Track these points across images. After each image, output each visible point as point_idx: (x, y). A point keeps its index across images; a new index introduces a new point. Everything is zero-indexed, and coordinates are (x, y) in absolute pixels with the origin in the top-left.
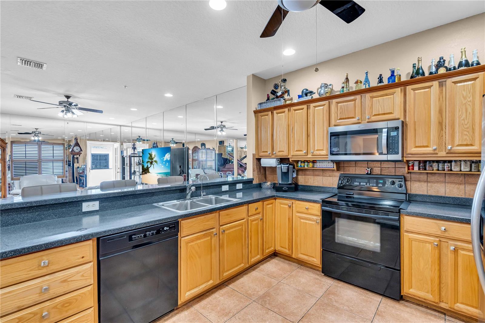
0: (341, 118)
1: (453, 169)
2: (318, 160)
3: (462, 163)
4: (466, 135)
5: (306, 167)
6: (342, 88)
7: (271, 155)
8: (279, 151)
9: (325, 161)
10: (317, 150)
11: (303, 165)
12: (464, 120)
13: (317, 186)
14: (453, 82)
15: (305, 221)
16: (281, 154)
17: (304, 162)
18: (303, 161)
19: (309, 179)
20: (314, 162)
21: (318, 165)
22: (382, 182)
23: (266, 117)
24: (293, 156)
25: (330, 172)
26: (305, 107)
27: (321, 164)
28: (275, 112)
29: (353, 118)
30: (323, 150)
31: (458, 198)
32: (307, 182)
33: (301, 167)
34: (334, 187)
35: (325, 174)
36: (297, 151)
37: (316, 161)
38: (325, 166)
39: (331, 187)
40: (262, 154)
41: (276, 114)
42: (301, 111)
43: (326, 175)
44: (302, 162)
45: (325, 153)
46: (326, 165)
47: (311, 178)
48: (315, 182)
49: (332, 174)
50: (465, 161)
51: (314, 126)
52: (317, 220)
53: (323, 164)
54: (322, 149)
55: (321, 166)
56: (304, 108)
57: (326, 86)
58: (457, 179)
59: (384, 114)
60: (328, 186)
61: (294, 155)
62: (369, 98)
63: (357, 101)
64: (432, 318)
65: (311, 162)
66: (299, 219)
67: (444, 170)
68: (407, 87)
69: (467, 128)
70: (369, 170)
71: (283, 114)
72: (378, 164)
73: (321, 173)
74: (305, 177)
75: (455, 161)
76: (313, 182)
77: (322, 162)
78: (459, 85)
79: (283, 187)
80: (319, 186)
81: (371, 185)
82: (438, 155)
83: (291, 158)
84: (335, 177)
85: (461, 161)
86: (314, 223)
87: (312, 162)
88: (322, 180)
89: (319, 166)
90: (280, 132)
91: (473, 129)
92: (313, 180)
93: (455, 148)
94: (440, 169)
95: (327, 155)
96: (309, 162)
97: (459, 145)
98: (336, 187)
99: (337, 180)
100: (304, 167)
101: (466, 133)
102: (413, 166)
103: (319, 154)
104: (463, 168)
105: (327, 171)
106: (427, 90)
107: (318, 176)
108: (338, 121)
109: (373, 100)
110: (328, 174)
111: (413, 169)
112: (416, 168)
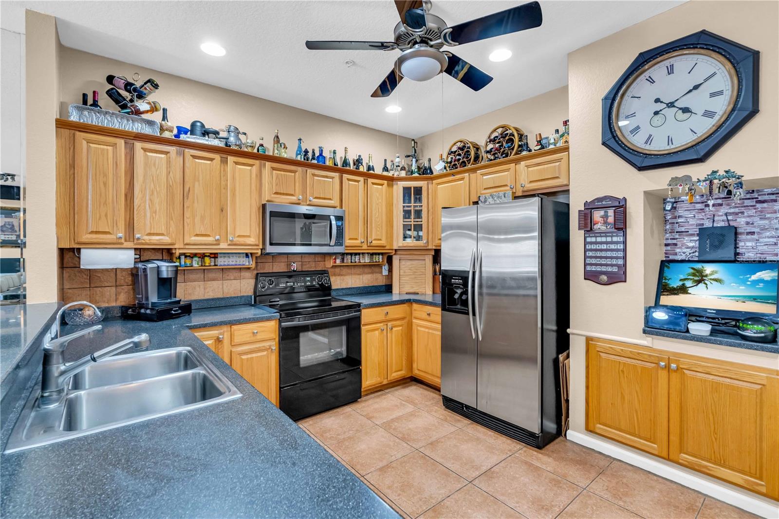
0: (278, 192)
1: (361, 262)
2: (221, 253)
3: (361, 255)
4: (379, 231)
5: (195, 265)
6: (260, 146)
7: (123, 240)
8: (150, 234)
9: (235, 255)
10: (239, 236)
11: (188, 262)
12: (377, 218)
13: (211, 298)
14: (372, 183)
15: (249, 356)
16: (157, 240)
17: (192, 256)
18: (188, 254)
19: (195, 288)
20: (215, 256)
21: (221, 261)
22: (309, 279)
23: (107, 150)
25: (236, 273)
26: (217, 157)
27: (226, 259)
28: (138, 145)
29: (292, 195)
30: (249, 236)
31: (359, 287)
32: (190, 294)
34: (242, 295)
35: (228, 276)
36: (197, 235)
37: (215, 254)
38: (234, 263)
39: (238, 297)
40: (86, 237)
41: (142, 151)
42: (209, 162)
43: (229, 278)
44: (186, 257)
45: (252, 241)
46: (236, 261)
47: (199, 286)
48: (208, 292)
49: (239, 274)
50: (368, 253)
51: (234, 195)
52: (270, 346)
53: (230, 260)
54: (248, 234)
55: (226, 263)
56: (214, 159)
57: (237, 131)
58: (358, 270)
59: (325, 199)
60: (233, 296)
61: (192, 242)
62: (311, 175)
63: (297, 173)
64: (383, 397)
65: (206, 256)
66: (238, 356)
67: (356, 262)
69: (379, 225)
70: (295, 265)
71: (163, 156)
72: (298, 258)
73: (219, 275)
74: (186, 285)
75: (363, 253)
76: (205, 293)
77: (229, 257)
78: (375, 186)
79: (171, 309)
80: (216, 297)
81: (299, 284)
82: (363, 248)
83: (179, 249)
84: (244, 280)
85: (365, 253)
86: (265, 353)
87: (209, 256)
88: (221, 287)
89: (222, 263)
90: (155, 193)
91: (382, 227)
92: (205, 289)
93: (373, 242)
94: (353, 261)
95: (258, 245)
96: (203, 256)
97: (375, 240)
98: (245, 295)
99: (248, 284)
100: (192, 266)
101: (378, 229)
102: (335, 259)
103: (243, 242)
104: (367, 260)
105: (231, 270)
106: (357, 183)
107: (214, 280)
108: (273, 196)
109: (314, 178)
110: (232, 274)
111: (335, 262)
112: (338, 261)
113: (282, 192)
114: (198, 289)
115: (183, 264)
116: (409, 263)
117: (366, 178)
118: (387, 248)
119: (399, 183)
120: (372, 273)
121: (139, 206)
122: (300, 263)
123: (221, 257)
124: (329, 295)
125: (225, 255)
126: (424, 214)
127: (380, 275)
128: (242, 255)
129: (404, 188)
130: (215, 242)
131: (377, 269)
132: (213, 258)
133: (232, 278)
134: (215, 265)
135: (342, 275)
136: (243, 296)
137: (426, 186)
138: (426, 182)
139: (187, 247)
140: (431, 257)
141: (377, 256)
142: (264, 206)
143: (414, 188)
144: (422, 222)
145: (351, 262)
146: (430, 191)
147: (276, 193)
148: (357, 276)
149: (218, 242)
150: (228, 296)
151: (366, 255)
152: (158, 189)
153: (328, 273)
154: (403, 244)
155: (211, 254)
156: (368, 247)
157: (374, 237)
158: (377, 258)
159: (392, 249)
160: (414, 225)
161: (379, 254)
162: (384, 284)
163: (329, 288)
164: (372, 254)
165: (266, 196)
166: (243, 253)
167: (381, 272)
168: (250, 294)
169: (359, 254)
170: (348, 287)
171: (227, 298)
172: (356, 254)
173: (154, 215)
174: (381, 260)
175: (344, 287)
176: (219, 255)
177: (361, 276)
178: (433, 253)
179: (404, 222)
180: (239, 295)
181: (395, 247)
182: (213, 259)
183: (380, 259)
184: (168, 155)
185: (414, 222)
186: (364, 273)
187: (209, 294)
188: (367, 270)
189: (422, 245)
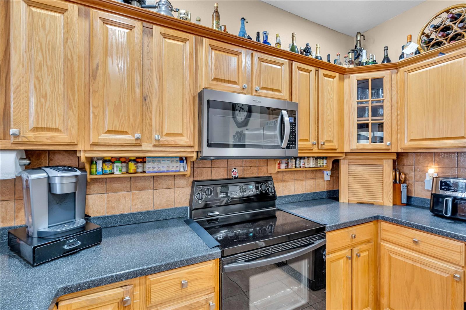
0: (218, 77)
1: (306, 166)
2: (149, 157)
4: (330, 131)
5: (117, 172)
9: (166, 159)
10: (168, 134)
11: (108, 168)
12: (329, 115)
13: (139, 211)
14: (323, 74)
17: (112, 161)
18: (108, 159)
19: (119, 200)
20: (142, 160)
21: (149, 167)
24: (94, 145)
25: (169, 180)
26: (138, 24)
27: (156, 164)
29: (235, 82)
30: (181, 135)
31: (302, 194)
32: (113, 208)
33: (103, 174)
34: (176, 207)
35: (159, 184)
37: (144, 158)
38: (165, 169)
39: (171, 209)
41: (24, 4)
42: (126, 30)
43: (160, 186)
44: (105, 161)
45: (185, 142)
46: (169, 167)
47: (125, 197)
48: (136, 205)
49: (173, 182)
50: (313, 157)
52: (207, 301)
53: (161, 165)
54: (180, 132)
55: (155, 170)
56: (134, 27)
57: (169, 5)
59: (273, 90)
60: (165, 208)
61: (101, 142)
62: (258, 59)
63: (241, 56)
65: (130, 161)
67: (301, 167)
68: (294, 63)
69: (330, 125)
70: (237, 171)
71: (58, 15)
73: (150, 183)
74: (108, 197)
75: (308, 157)
76: (131, 206)
77: (159, 161)
78: (326, 78)
79: (64, 243)
80: (145, 210)
82: (314, 151)
83: (85, 151)
84: (178, 189)
85: (311, 157)
87: (134, 161)
88: (151, 197)
89: (150, 170)
92: (132, 200)
93: (326, 144)
94: (297, 166)
95: (192, 147)
96: (126, 161)
97: (327, 141)
98: (180, 206)
99: (183, 193)
100: (112, 174)
101: (330, 129)
102: (279, 164)
103: (173, 143)
104: (312, 164)
105: (163, 178)
106: (307, 74)
107: (143, 189)
108: (211, 82)
109: (260, 64)
110: (165, 183)
111: (279, 168)
112: (283, 166)
113: (223, 78)
114: (123, 201)
115: (101, 171)
116: (360, 168)
117: (317, 69)
118: (338, 151)
119: (351, 75)
120: (314, 178)
121: (18, 87)
122: (241, 168)
123: (149, 162)
124: (274, 205)
125: (154, 159)
126: (386, 111)
127: (323, 180)
128: (175, 159)
129: (358, 81)
130: (134, 142)
131: (319, 175)
132: (141, 162)
133: (165, 187)
134: (144, 172)
135: (284, 181)
136: (178, 208)
137: (389, 76)
138: (389, 71)
139: (95, 148)
140: (391, 162)
141: (322, 161)
142: (200, 96)
143: (373, 80)
144: (383, 119)
145: (296, 167)
146: (394, 82)
147: (216, 79)
148: (301, 182)
149: (139, 142)
150: (160, 209)
151: (311, 159)
152: (49, 63)
153: (272, 180)
154: (357, 146)
155: (137, 158)
156: (319, 149)
157: (325, 138)
158: (321, 163)
159: (342, 153)
160: (372, 124)
161: (323, 158)
162: (326, 190)
163: (274, 197)
164: (317, 158)
165: (203, 83)
166: (176, 157)
167: (323, 178)
168: (185, 205)
169: (304, 158)
170: (291, 194)
171: (159, 211)
172: (301, 158)
173: (43, 100)
174: (325, 165)
175: (287, 195)
176: (147, 159)
177: (304, 182)
178: (395, 157)
179: (358, 121)
180: (173, 207)
181: (347, 150)
182: (140, 165)
183: (323, 163)
184: (66, 14)
185: (372, 120)
186: (306, 179)
187: (136, 207)
188: (309, 175)
189: (384, 147)
